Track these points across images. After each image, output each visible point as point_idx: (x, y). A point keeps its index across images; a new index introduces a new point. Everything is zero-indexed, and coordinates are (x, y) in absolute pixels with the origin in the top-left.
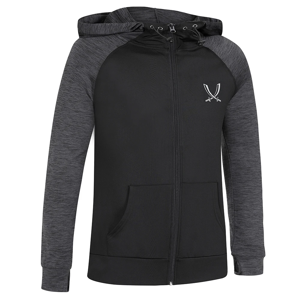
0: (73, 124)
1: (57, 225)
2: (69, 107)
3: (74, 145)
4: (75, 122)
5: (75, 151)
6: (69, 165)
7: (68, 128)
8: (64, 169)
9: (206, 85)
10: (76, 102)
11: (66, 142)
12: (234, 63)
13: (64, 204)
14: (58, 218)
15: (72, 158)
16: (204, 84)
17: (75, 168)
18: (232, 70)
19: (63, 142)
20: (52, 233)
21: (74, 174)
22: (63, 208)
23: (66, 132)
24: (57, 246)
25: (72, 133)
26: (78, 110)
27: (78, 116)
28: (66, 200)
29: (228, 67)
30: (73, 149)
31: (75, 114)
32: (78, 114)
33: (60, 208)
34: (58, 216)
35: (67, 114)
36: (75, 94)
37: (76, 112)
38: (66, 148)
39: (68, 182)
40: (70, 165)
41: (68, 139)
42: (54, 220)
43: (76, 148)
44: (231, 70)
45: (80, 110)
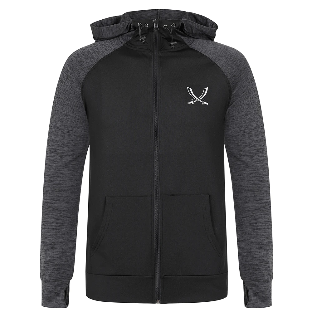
0: (63, 128)
1: (49, 237)
2: (59, 110)
3: (63, 150)
4: (64, 125)
5: (65, 157)
6: (56, 172)
7: (58, 132)
8: (52, 176)
9: (190, 88)
10: (66, 105)
11: (55, 147)
12: (227, 62)
13: (55, 213)
14: (50, 229)
15: (60, 165)
16: (188, 88)
17: (63, 175)
18: (225, 70)
19: (52, 148)
20: (44, 245)
21: (62, 181)
22: (54, 218)
23: (55, 136)
24: (50, 259)
25: (62, 138)
26: (68, 114)
27: (68, 119)
28: (57, 209)
29: (219, 66)
30: (62, 154)
31: (65, 117)
32: (68, 117)
33: (51, 218)
34: (50, 227)
35: (57, 118)
36: (65, 97)
37: (66, 115)
38: (55, 154)
39: (56, 190)
40: (58, 172)
41: (57, 144)
42: (46, 231)
43: (66, 154)
44: (223, 69)
45: (69, 114)
